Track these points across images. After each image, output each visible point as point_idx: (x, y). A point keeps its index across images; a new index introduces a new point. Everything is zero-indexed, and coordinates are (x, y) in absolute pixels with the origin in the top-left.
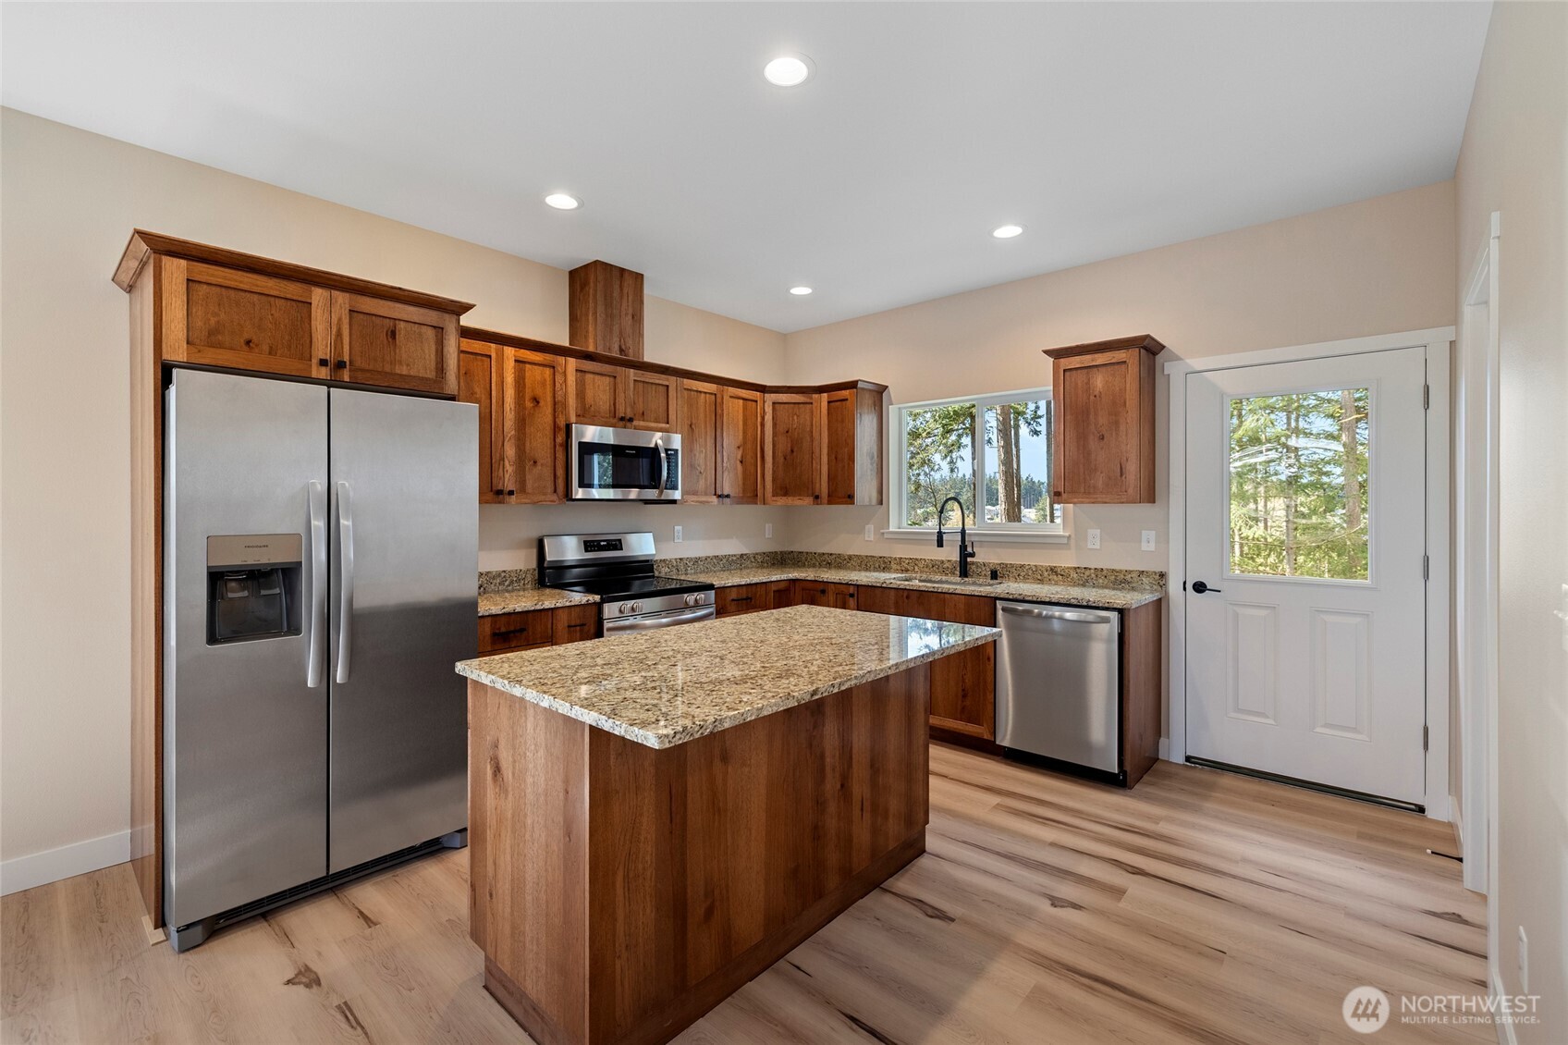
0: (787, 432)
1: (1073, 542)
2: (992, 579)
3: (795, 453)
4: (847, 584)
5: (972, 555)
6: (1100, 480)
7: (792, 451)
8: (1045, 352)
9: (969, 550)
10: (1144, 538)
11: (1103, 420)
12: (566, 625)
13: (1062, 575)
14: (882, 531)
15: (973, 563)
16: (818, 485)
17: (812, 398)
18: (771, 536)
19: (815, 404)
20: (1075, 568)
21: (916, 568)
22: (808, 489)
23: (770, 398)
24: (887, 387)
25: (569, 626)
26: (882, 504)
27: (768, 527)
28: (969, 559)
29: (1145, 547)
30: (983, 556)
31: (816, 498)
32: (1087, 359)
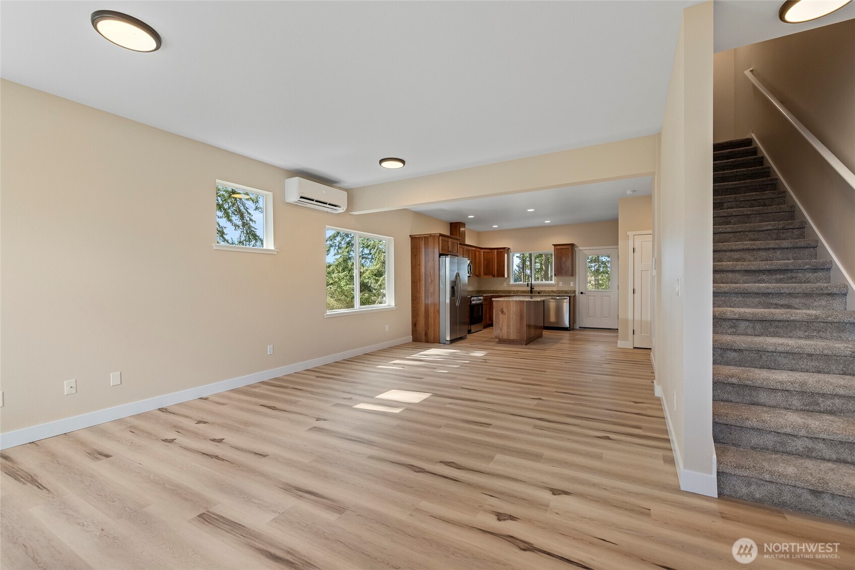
0: (487, 259)
1: (556, 285)
2: (539, 294)
3: (488, 264)
6: (564, 272)
8: (553, 245)
9: (533, 287)
11: (564, 259)
13: (554, 292)
14: (509, 284)
15: (533, 291)
16: (494, 273)
17: (492, 251)
20: (557, 290)
21: (518, 293)
23: (483, 250)
24: (509, 248)
26: (508, 278)
29: (571, 285)
30: (536, 289)
31: (494, 276)
32: (561, 247)
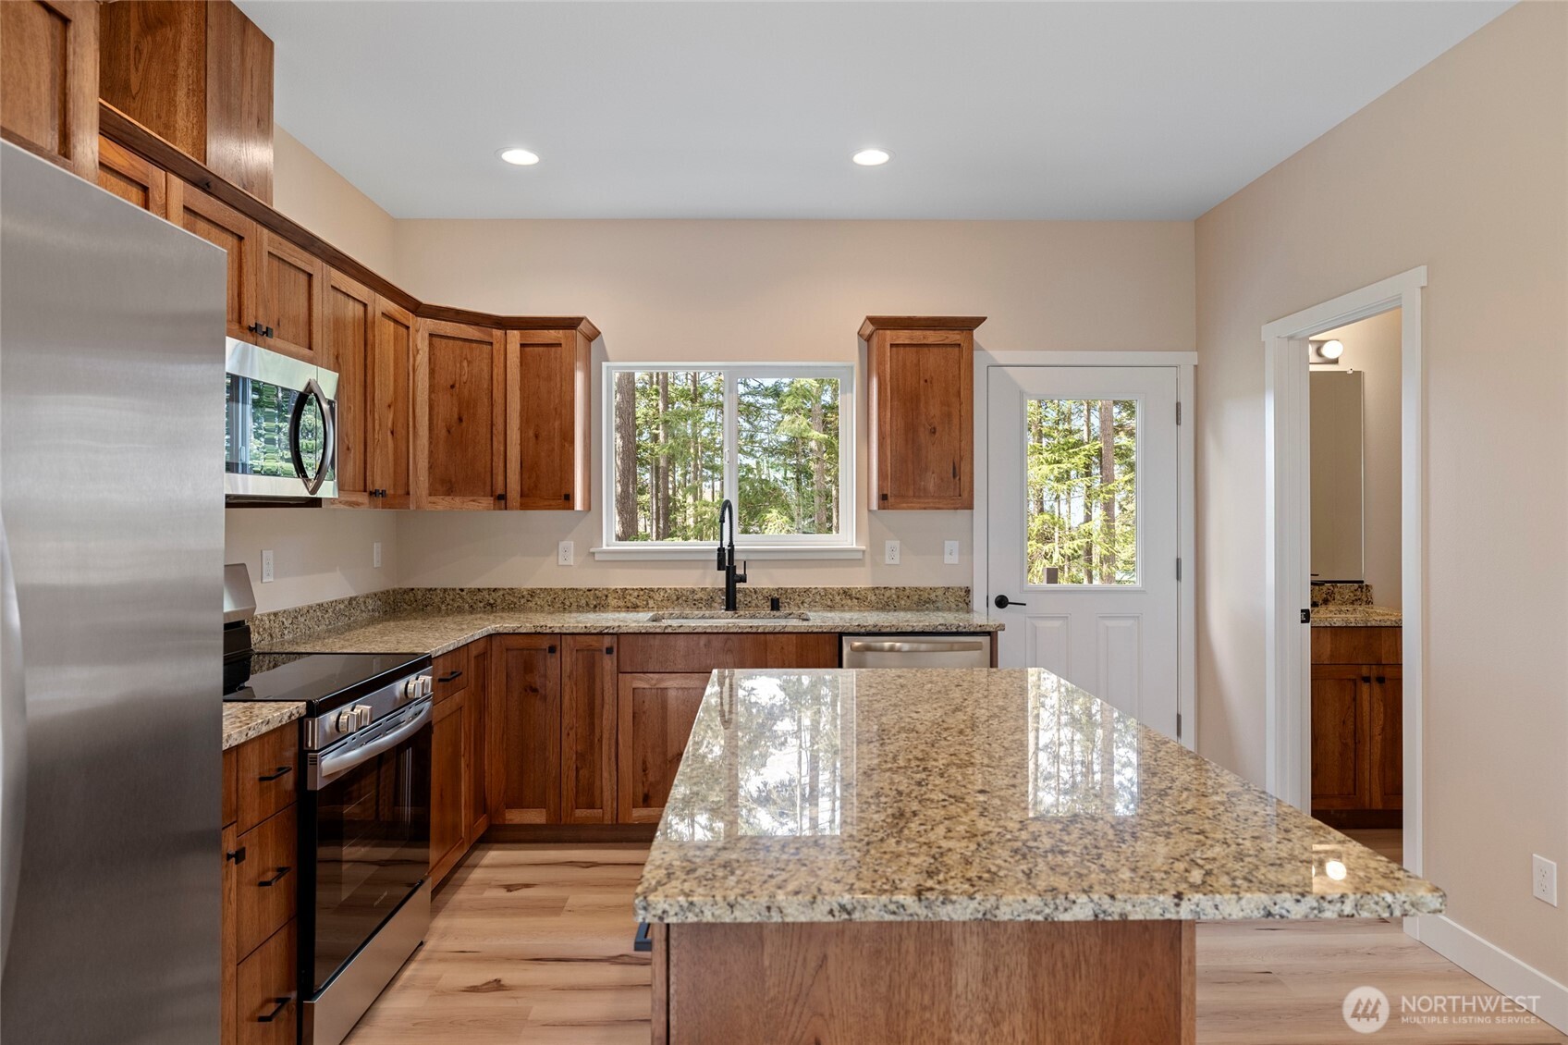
0: (452, 387)
1: (868, 557)
2: (772, 609)
3: (464, 424)
4: (600, 634)
5: (743, 579)
6: (931, 482)
7: (460, 420)
9: (739, 572)
10: (947, 550)
11: (935, 410)
12: (258, 777)
13: (858, 599)
14: (592, 550)
15: (740, 591)
16: (500, 478)
17: (491, 336)
18: (379, 565)
19: (496, 346)
20: (874, 589)
21: (651, 602)
22: (485, 483)
23: (427, 325)
24: (600, 331)
25: (262, 779)
26: (590, 509)
27: (377, 547)
28: (739, 585)
29: (949, 559)
30: (758, 580)
31: (501, 499)
32: (918, 336)
